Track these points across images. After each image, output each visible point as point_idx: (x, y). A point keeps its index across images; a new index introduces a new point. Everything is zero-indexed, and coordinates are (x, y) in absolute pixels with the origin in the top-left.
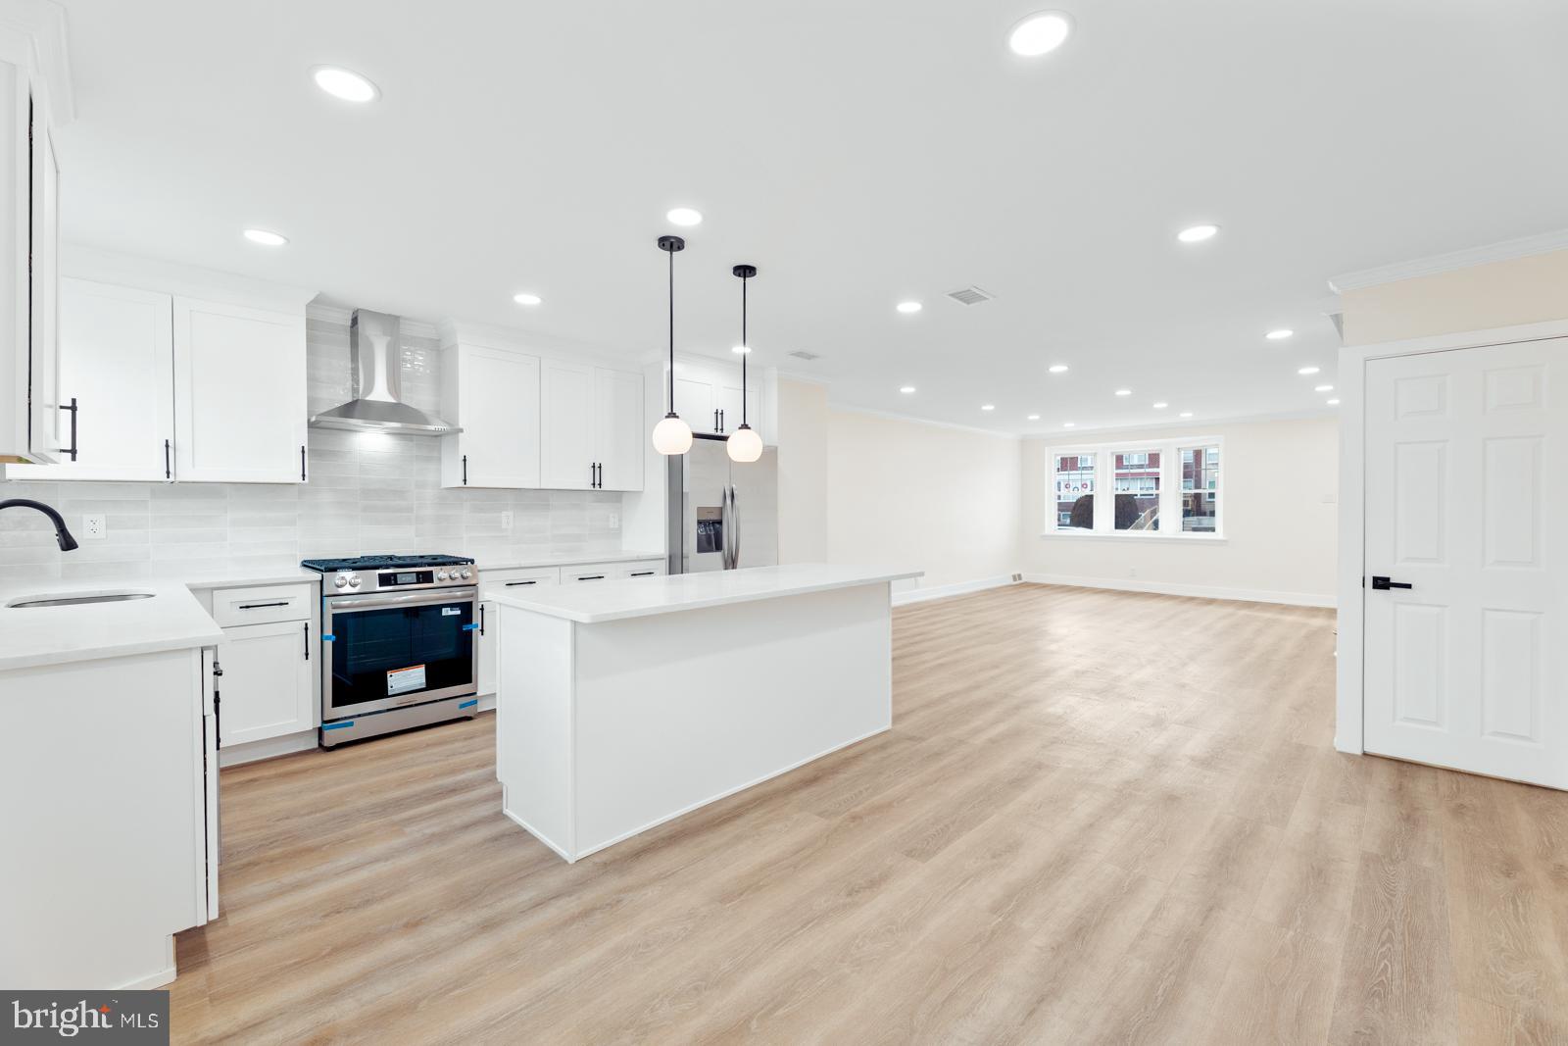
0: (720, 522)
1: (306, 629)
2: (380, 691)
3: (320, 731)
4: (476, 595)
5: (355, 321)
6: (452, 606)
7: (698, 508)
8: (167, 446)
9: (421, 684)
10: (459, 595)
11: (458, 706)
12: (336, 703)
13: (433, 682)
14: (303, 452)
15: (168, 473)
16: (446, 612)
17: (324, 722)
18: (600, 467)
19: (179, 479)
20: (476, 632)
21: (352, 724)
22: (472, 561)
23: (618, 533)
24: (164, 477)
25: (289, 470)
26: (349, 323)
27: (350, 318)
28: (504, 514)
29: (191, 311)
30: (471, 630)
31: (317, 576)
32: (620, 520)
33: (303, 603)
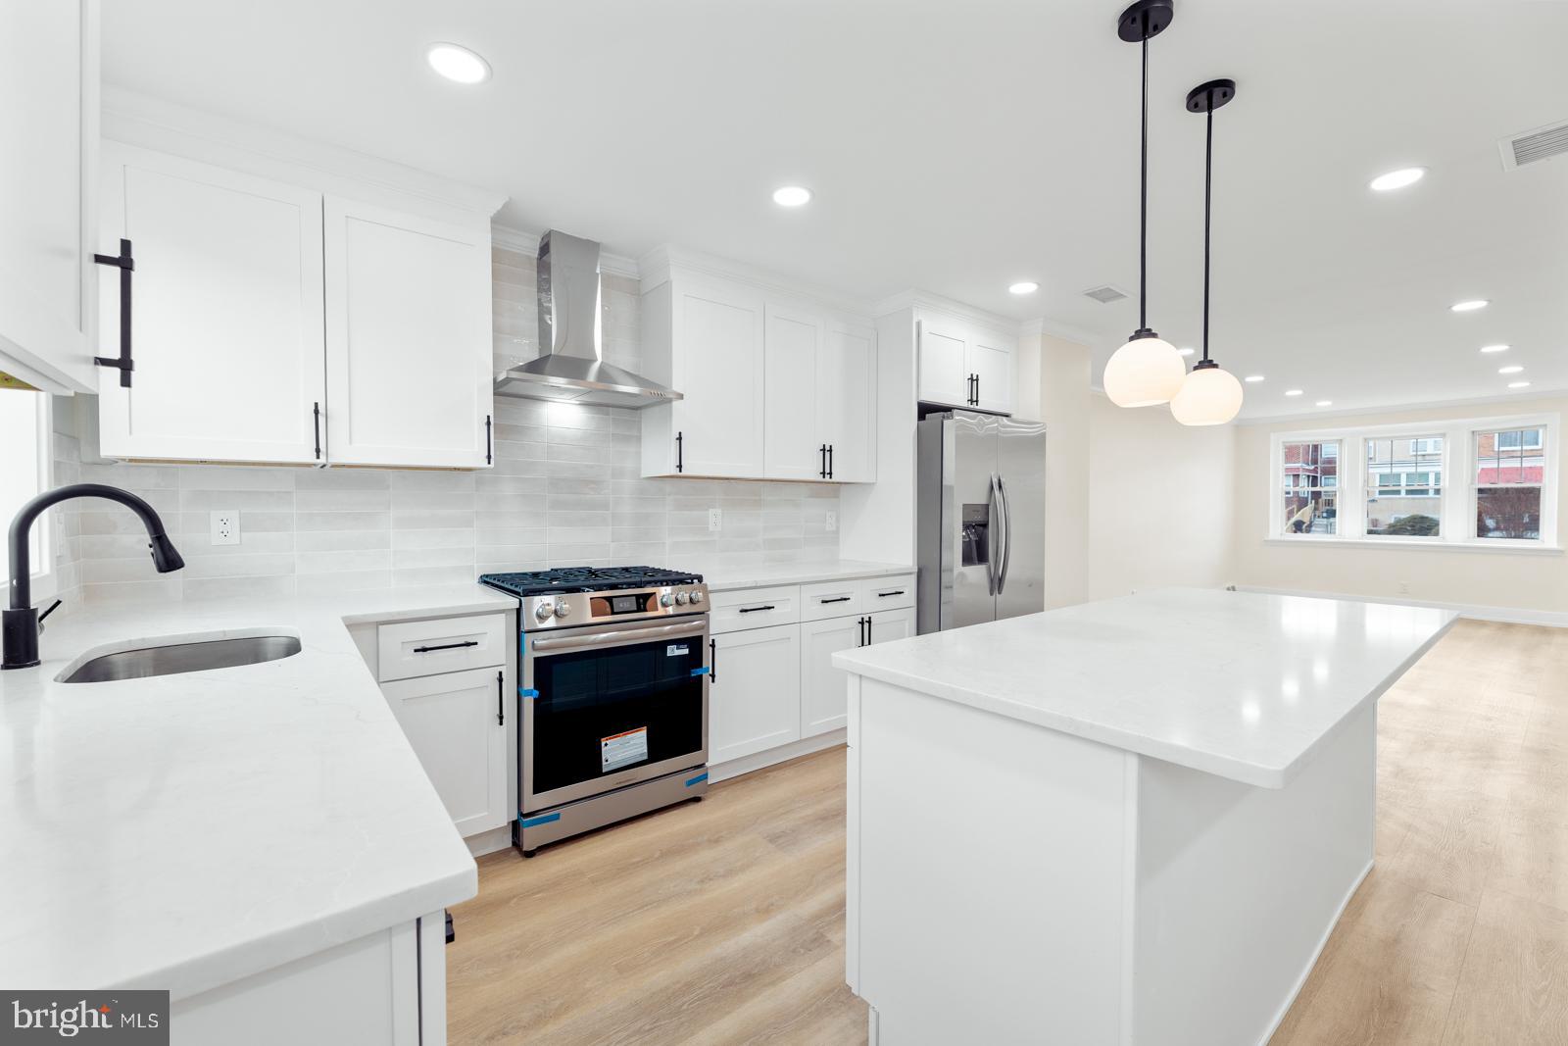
0: (985, 525)
1: (500, 680)
2: (592, 767)
3: (516, 827)
4: (706, 627)
5: (545, 249)
6: (678, 642)
7: (964, 505)
8: (316, 412)
9: (642, 755)
10: (685, 629)
11: (684, 785)
12: (538, 788)
13: (656, 752)
14: (489, 423)
15: (318, 451)
16: (673, 651)
17: (522, 815)
18: (830, 451)
19: (333, 460)
20: (706, 678)
21: (557, 817)
22: (700, 579)
23: (834, 538)
24: (311, 458)
25: (469, 450)
26: (536, 254)
27: (538, 247)
28: (711, 512)
29: (347, 217)
30: (701, 676)
31: (512, 602)
32: (838, 520)
33: (495, 641)
